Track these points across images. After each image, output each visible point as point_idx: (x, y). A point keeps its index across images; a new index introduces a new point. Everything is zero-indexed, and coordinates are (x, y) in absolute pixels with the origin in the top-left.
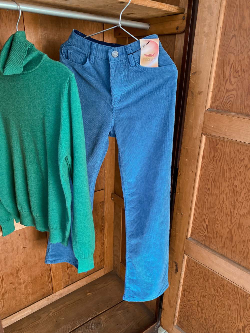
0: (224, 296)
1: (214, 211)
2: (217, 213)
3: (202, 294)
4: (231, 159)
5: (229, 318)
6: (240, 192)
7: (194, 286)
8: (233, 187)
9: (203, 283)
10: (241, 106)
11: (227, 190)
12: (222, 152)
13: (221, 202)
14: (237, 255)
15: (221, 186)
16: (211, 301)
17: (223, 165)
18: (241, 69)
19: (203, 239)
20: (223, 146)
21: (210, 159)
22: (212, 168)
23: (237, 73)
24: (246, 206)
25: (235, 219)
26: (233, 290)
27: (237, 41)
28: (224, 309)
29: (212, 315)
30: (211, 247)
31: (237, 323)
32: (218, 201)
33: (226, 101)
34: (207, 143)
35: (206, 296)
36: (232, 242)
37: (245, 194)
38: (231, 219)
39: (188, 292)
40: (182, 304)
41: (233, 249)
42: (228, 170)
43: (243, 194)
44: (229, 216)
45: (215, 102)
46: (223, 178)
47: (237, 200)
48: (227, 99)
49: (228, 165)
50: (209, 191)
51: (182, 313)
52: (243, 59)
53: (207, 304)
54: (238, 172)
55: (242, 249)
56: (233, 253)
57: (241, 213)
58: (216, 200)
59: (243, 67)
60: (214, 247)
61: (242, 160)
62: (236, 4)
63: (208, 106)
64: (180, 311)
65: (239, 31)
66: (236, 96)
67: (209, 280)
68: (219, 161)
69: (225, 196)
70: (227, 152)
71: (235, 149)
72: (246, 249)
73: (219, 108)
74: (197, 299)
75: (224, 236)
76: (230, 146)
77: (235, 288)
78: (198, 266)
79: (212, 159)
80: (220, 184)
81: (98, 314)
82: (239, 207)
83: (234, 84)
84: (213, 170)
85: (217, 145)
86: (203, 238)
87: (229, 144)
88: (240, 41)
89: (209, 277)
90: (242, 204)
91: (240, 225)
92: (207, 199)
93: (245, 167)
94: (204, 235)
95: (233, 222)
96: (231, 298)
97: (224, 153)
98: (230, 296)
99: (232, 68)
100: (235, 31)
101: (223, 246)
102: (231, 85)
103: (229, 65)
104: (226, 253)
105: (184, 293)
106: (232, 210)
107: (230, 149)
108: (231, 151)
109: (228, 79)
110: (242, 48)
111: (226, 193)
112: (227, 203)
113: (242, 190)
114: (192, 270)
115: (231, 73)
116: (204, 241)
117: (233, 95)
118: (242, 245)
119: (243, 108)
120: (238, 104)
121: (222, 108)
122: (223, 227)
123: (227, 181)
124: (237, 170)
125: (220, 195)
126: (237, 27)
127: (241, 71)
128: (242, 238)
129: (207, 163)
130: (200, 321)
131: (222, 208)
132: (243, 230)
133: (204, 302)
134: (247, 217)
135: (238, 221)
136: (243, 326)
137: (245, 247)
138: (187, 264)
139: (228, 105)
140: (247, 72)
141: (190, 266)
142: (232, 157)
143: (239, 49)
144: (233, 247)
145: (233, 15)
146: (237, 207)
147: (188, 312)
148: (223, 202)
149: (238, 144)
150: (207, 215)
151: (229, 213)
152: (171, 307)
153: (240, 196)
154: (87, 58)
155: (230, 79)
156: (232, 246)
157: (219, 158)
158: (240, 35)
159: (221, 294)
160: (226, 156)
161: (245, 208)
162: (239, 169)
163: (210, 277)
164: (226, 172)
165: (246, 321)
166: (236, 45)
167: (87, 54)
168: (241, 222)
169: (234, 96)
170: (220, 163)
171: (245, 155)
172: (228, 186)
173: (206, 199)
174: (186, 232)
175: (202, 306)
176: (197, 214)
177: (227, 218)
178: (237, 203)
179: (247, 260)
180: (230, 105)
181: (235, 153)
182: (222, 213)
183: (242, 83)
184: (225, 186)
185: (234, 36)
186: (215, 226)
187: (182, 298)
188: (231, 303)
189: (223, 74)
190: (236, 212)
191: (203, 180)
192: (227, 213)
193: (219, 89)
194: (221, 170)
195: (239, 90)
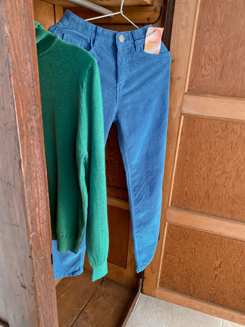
0: (202, 246)
1: (193, 178)
2: (195, 179)
3: (183, 251)
4: (207, 132)
5: (208, 261)
6: (215, 158)
7: (175, 247)
8: (209, 155)
9: (184, 241)
10: (215, 88)
11: (204, 158)
12: (199, 128)
13: (198, 170)
14: (214, 209)
15: (199, 156)
16: (191, 253)
17: (200, 138)
19: (183, 204)
20: (200, 122)
21: (188, 136)
22: (190, 143)
23: (211, 61)
24: (220, 168)
25: (211, 181)
27: (211, 35)
28: (203, 256)
29: (192, 265)
30: (190, 209)
31: (214, 263)
32: (196, 169)
33: (202, 85)
34: (185, 122)
35: (186, 251)
36: (209, 200)
37: (219, 159)
38: (208, 181)
39: (169, 254)
40: (164, 266)
41: (210, 205)
42: (204, 142)
43: (217, 159)
44: (206, 180)
45: (192, 86)
46: (200, 149)
47: (213, 165)
48: (203, 83)
49: (205, 138)
50: (187, 162)
51: (164, 274)
52: (216, 50)
53: (187, 258)
54: (213, 142)
56: (210, 208)
57: (216, 175)
58: (194, 168)
59: (216, 56)
60: (193, 208)
61: (217, 132)
62: (210, 3)
63: (187, 90)
64: (162, 273)
65: (212, 26)
66: (210, 80)
67: (189, 237)
68: (197, 136)
69: (202, 164)
70: (203, 127)
71: (211, 124)
72: (221, 202)
73: (195, 91)
74: (178, 257)
75: (202, 197)
76: (206, 122)
77: (212, 236)
78: (178, 228)
80: (197, 154)
81: (81, 309)
83: (209, 70)
84: (191, 144)
85: (194, 122)
87: (205, 120)
88: (213, 35)
89: (189, 234)
90: (217, 167)
91: (216, 184)
92: (186, 169)
93: (219, 137)
94: (184, 200)
95: (210, 184)
96: (209, 244)
97: (201, 129)
98: (208, 244)
99: (207, 56)
100: (209, 26)
101: (201, 205)
102: (206, 71)
103: (204, 55)
104: (204, 211)
105: (166, 256)
106: (208, 174)
107: (206, 124)
108: (207, 126)
109: (203, 67)
110: (215, 40)
111: (203, 161)
112: (204, 169)
113: (217, 156)
115: (206, 61)
116: (183, 206)
117: (208, 79)
118: (218, 200)
119: (217, 89)
120: (212, 87)
121: (199, 91)
122: (201, 189)
123: (203, 151)
124: (213, 141)
125: (198, 164)
126: (210, 23)
127: (215, 59)
128: (217, 194)
129: (185, 139)
130: (181, 274)
131: (200, 174)
132: (218, 188)
133: (185, 257)
134: (221, 177)
135: (214, 182)
136: (220, 263)
137: (220, 201)
138: (168, 230)
139: (203, 88)
140: (220, 61)
141: (170, 230)
142: (208, 130)
143: (213, 41)
144: (210, 204)
145: (207, 12)
146: (213, 171)
147: (170, 271)
148: (201, 169)
149: (213, 120)
150: (186, 183)
151: (206, 177)
153: (215, 162)
155: (205, 66)
157: (196, 134)
158: (213, 30)
159: (201, 244)
160: (202, 131)
161: (220, 170)
162: (214, 140)
163: (191, 234)
164: (203, 144)
165: (222, 258)
166: (210, 38)
168: (216, 182)
170: (197, 137)
171: (219, 128)
172: (205, 155)
175: (184, 261)
176: (176, 185)
177: (204, 182)
178: (213, 167)
179: (222, 210)
180: (206, 88)
181: (210, 127)
182: (200, 179)
183: (215, 69)
184: (202, 156)
185: (208, 30)
186: (194, 191)
187: (163, 261)
188: (209, 249)
189: (198, 62)
190: (212, 175)
191: (181, 155)
192: (204, 177)
193: (196, 75)
194: (199, 143)
195: (213, 75)
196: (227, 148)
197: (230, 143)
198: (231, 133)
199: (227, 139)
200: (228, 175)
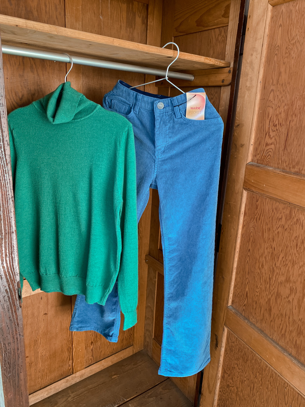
0: (262, 383)
1: (254, 277)
2: (256, 278)
3: (241, 378)
4: (270, 217)
6: (278, 255)
7: (233, 368)
8: (272, 249)
9: (242, 365)
10: (278, 161)
11: (266, 251)
12: (261, 209)
13: (260, 267)
14: (275, 331)
15: (261, 248)
16: (250, 388)
17: (262, 224)
18: (279, 123)
20: (263, 203)
21: (251, 217)
22: (253, 227)
23: (275, 126)
24: (283, 272)
25: (274, 287)
26: (271, 377)
27: (275, 96)
28: (263, 400)
30: (250, 319)
32: (257, 264)
33: (265, 155)
34: (248, 199)
35: (245, 381)
36: (270, 315)
37: (283, 258)
38: (270, 287)
39: (227, 375)
40: (221, 390)
41: (272, 323)
42: (267, 230)
43: (280, 258)
44: (268, 283)
45: (256, 156)
46: (262, 239)
47: (275, 265)
48: (266, 153)
49: (267, 224)
50: (249, 252)
52: (280, 113)
53: (245, 392)
54: (276, 232)
55: (281, 324)
56: (271, 329)
57: (279, 281)
58: (256, 263)
59: (280, 121)
60: (253, 320)
61: (280, 219)
62: (274, 60)
63: (250, 159)
64: (219, 400)
65: (277, 85)
67: (248, 361)
68: (259, 219)
69: (264, 259)
70: (266, 209)
71: (274, 207)
72: (284, 325)
73: (259, 162)
74: (236, 385)
75: (263, 306)
76: (268, 203)
77: (273, 374)
78: (237, 342)
79: (252, 216)
80: (259, 245)
82: (277, 273)
83: (273, 137)
84: (253, 229)
85: (257, 201)
86: (243, 308)
88: (278, 96)
89: (248, 357)
90: (280, 270)
91: (278, 295)
93: (282, 227)
94: (244, 304)
95: (272, 291)
96: (270, 386)
97: (263, 211)
98: (268, 384)
99: (271, 121)
100: (273, 85)
101: (262, 319)
102: (270, 138)
104: (264, 328)
105: (224, 376)
106: (271, 276)
107: (269, 206)
108: (270, 208)
109: (267, 133)
110: (280, 102)
111: (265, 256)
112: (266, 267)
113: (280, 253)
114: (232, 346)
115: (270, 127)
116: (243, 312)
117: (272, 148)
118: (280, 319)
119: (281, 163)
120: (276, 159)
122: (262, 296)
123: (266, 242)
125: (259, 257)
126: (275, 82)
127: (279, 125)
128: (280, 310)
129: (248, 221)
131: (262, 273)
132: (281, 302)
133: (243, 389)
134: (284, 286)
135: (276, 290)
137: (283, 322)
138: (228, 339)
139: (267, 159)
140: (284, 127)
141: (230, 341)
142: (270, 215)
143: (277, 103)
144: (271, 321)
145: (272, 70)
146: (276, 274)
147: (227, 402)
148: (263, 265)
150: (247, 281)
151: (268, 279)
152: (210, 392)
153: (278, 261)
154: (131, 108)
155: (269, 133)
156: (271, 319)
157: (259, 216)
158: (277, 90)
159: (260, 380)
160: (265, 214)
161: (283, 274)
162: (277, 229)
164: (266, 232)
166: (274, 100)
167: (132, 104)
168: (279, 292)
169: (273, 150)
170: (260, 222)
171: (282, 214)
172: (267, 248)
173: (247, 261)
174: (227, 299)
175: (241, 394)
176: (238, 279)
177: (266, 285)
178: (275, 268)
179: (285, 338)
180: (269, 159)
181: (273, 211)
182: (262, 281)
183: (279, 137)
184: (264, 248)
185: (272, 90)
186: (254, 295)
187: (221, 382)
188: (269, 393)
189: (263, 128)
190: (274, 278)
191: (244, 240)
192: (266, 280)
193: (260, 143)
194: (261, 230)
195: (277, 144)
196: (292, 245)
197: (295, 238)
198: (296, 224)
199: (292, 231)
200: (293, 287)
